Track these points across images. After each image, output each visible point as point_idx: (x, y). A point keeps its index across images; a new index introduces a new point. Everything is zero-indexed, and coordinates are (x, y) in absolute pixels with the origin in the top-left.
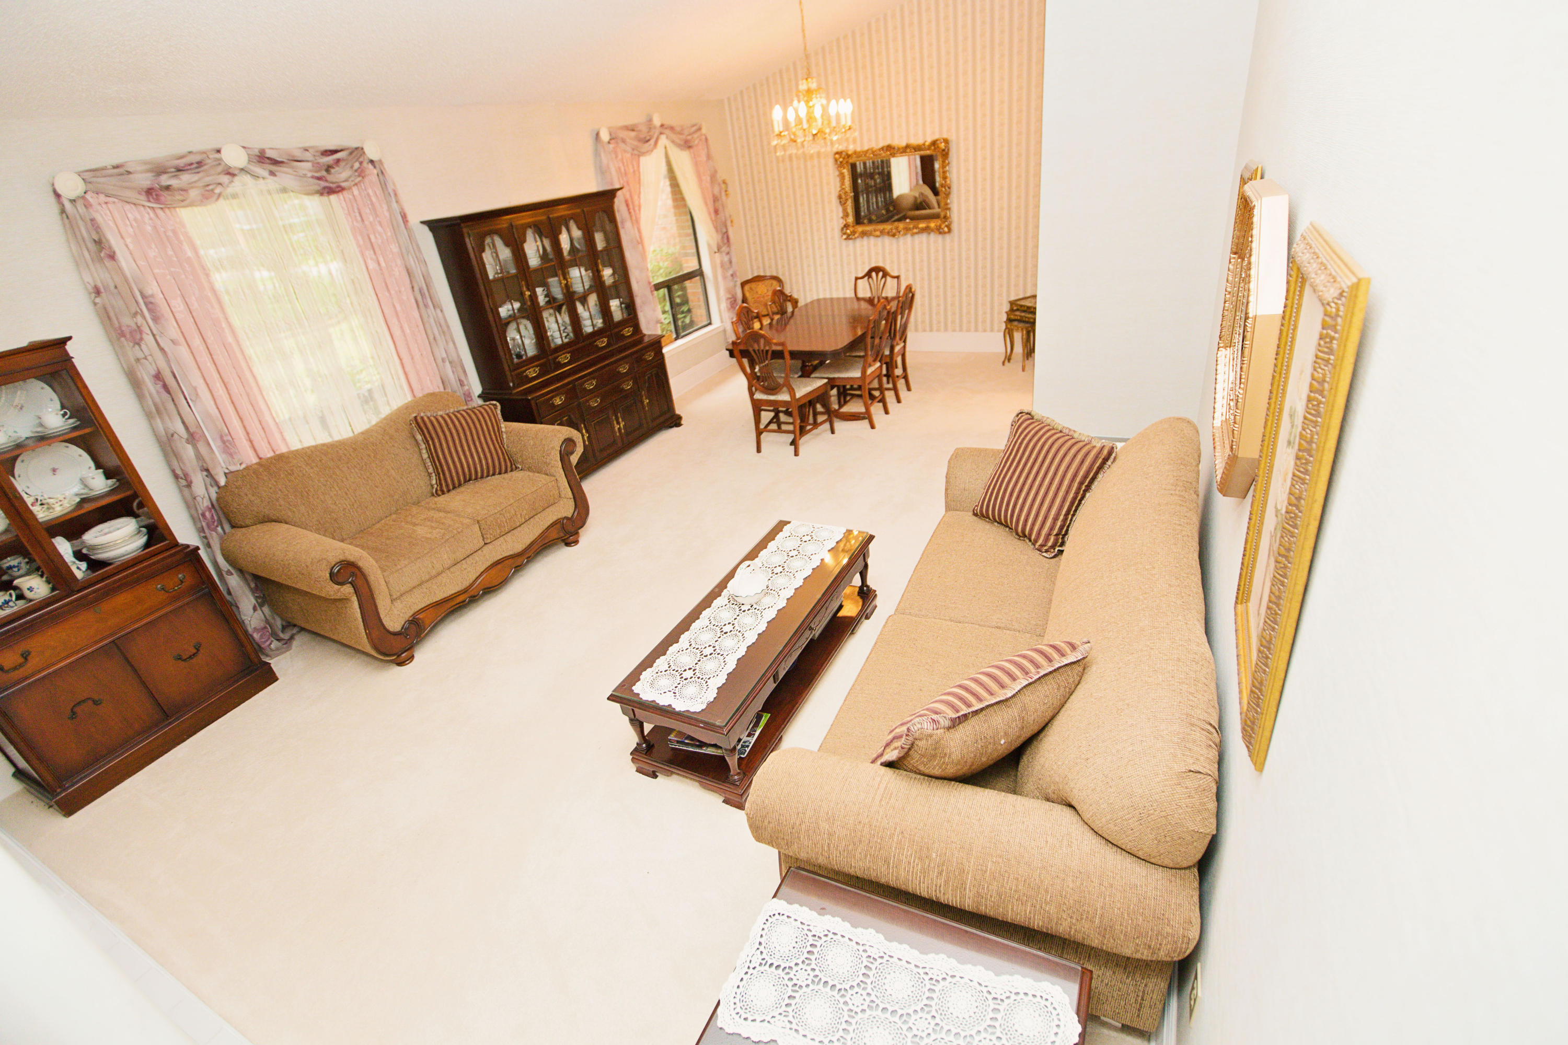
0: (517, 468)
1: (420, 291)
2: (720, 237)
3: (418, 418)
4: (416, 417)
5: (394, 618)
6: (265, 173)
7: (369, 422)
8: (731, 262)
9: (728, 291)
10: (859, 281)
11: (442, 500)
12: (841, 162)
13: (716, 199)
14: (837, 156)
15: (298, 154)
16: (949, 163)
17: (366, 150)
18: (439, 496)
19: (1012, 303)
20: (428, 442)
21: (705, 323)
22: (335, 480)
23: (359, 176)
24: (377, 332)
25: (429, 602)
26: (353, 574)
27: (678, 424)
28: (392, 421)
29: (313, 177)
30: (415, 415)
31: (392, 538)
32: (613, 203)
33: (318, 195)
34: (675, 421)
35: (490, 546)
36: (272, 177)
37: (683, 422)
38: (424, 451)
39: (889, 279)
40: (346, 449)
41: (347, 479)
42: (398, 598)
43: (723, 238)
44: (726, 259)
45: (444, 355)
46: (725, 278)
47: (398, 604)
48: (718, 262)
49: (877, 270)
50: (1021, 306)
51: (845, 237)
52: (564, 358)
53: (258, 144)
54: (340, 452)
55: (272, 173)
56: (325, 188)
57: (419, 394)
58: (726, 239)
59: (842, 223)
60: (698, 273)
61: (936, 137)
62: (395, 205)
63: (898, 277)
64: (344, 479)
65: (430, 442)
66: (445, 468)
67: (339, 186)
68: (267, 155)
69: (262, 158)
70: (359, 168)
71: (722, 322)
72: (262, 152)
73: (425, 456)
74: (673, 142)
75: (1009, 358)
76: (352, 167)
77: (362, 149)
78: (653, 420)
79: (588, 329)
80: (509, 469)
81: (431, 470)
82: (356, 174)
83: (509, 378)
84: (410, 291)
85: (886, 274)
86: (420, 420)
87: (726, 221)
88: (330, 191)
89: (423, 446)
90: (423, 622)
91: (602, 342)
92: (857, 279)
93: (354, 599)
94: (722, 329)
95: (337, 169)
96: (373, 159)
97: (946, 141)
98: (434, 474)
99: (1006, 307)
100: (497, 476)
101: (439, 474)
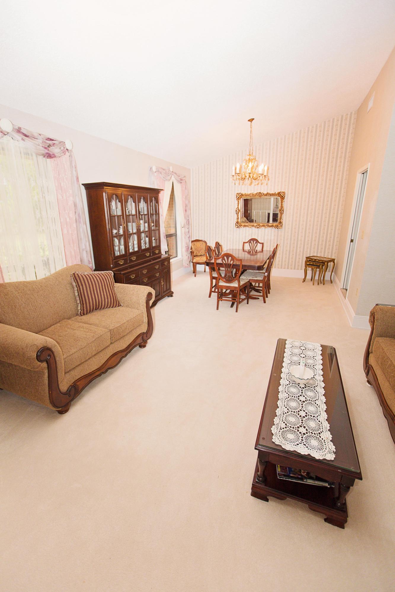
0: (121, 305)
1: (78, 215)
2: (186, 221)
3: (76, 274)
4: (74, 274)
5: (64, 385)
6: (20, 138)
7: (45, 275)
8: (189, 232)
9: (187, 244)
10: (245, 244)
11: (84, 318)
12: (238, 197)
13: (186, 206)
14: (238, 195)
15: (36, 135)
16: (284, 202)
17: (66, 143)
18: (82, 316)
19: (307, 258)
20: (79, 286)
21: (175, 256)
22: (30, 301)
23: (63, 153)
24: (56, 230)
25: (82, 375)
26: (49, 355)
27: (172, 296)
28: (59, 275)
29: (42, 146)
30: (74, 272)
31: (62, 336)
32: (158, 195)
33: (42, 156)
34: (171, 294)
35: (113, 345)
36: (23, 141)
37: (173, 295)
38: (76, 291)
39: (259, 244)
40: (37, 286)
41: (37, 301)
42: (68, 372)
43: (187, 222)
44: (187, 230)
45: (84, 247)
46: (185, 238)
47: (67, 375)
48: (183, 231)
49: (253, 240)
50: (312, 259)
51: (237, 226)
52: (134, 258)
53: (18, 125)
54: (34, 286)
55: (23, 139)
56: (47, 153)
57: (70, 264)
58: (188, 222)
59: (236, 220)
60: (175, 235)
61: (279, 191)
62: (74, 172)
63: (263, 244)
64: (35, 301)
65: (81, 287)
66: (87, 301)
67: (54, 155)
68: (21, 131)
69: (19, 131)
70: (63, 150)
71: (182, 256)
72: (20, 128)
73: (76, 294)
74: (176, 179)
75: (304, 280)
76: (60, 148)
77: (65, 143)
78: (164, 292)
79: (143, 247)
80: (117, 305)
81: (78, 302)
82: (62, 152)
83: (111, 263)
84: (74, 213)
85: (257, 241)
86: (76, 275)
87: (189, 215)
88: (50, 156)
89: (76, 289)
90: (78, 387)
91: (148, 254)
92: (244, 243)
93: (46, 371)
94: (182, 259)
95: (53, 147)
96: (68, 149)
97: (284, 193)
98: (80, 304)
99: (305, 259)
100: (111, 309)
101: (83, 304)
